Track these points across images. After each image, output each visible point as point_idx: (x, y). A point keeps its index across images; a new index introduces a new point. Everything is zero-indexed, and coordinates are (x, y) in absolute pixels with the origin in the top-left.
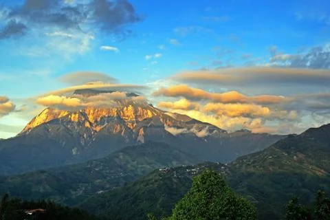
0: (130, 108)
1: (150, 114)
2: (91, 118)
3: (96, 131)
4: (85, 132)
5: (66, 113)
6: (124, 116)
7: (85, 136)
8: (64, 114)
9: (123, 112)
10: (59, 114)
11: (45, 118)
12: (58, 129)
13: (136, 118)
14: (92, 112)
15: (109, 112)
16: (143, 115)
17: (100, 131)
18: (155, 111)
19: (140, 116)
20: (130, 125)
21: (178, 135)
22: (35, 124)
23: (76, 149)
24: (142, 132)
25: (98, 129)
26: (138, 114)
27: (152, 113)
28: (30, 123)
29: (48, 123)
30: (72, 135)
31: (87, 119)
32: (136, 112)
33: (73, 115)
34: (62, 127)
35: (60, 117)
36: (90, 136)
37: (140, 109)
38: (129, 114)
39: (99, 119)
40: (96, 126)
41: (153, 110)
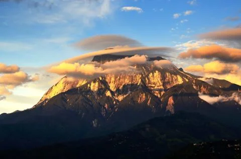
0: (157, 73)
1: (180, 81)
2: (112, 87)
3: (118, 101)
4: (106, 102)
5: (84, 83)
6: (150, 83)
7: (106, 106)
8: (82, 83)
9: (149, 79)
10: (77, 84)
11: (62, 88)
12: (76, 100)
13: (163, 85)
14: (113, 79)
15: (132, 80)
16: (172, 81)
17: (122, 100)
18: (187, 77)
19: (168, 82)
20: (157, 94)
21: (215, 104)
22: (52, 95)
23: (96, 120)
24: (171, 101)
25: (120, 98)
26: (166, 81)
27: (183, 80)
28: (46, 94)
29: (66, 92)
30: (92, 106)
31: (108, 88)
32: (163, 78)
33: (92, 84)
34: (81, 97)
35: (78, 86)
36: (112, 106)
37: (168, 74)
38: (155, 81)
39: (121, 87)
40: (118, 95)
41: (184, 75)
